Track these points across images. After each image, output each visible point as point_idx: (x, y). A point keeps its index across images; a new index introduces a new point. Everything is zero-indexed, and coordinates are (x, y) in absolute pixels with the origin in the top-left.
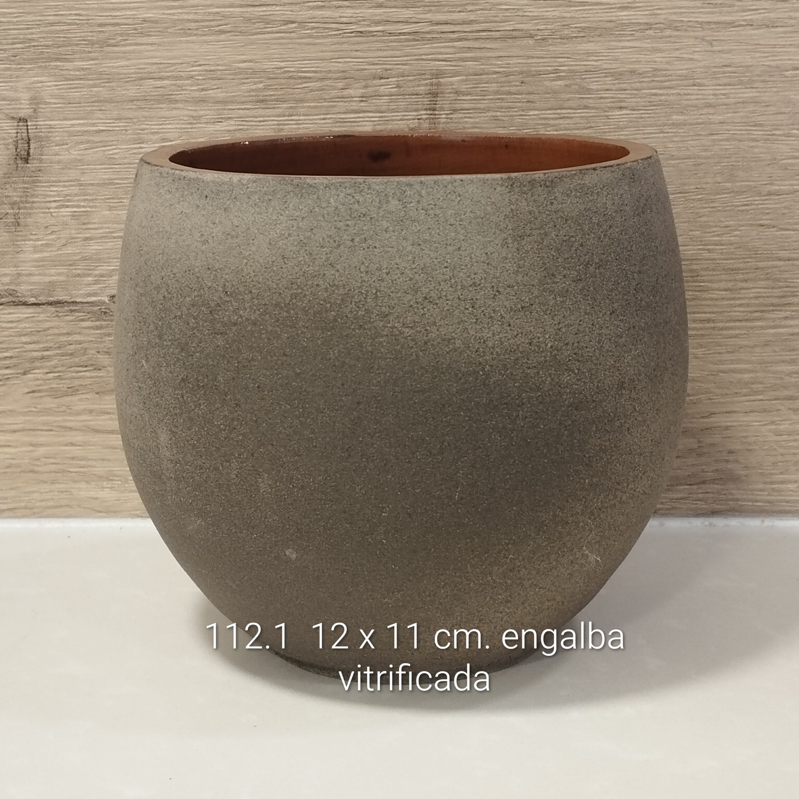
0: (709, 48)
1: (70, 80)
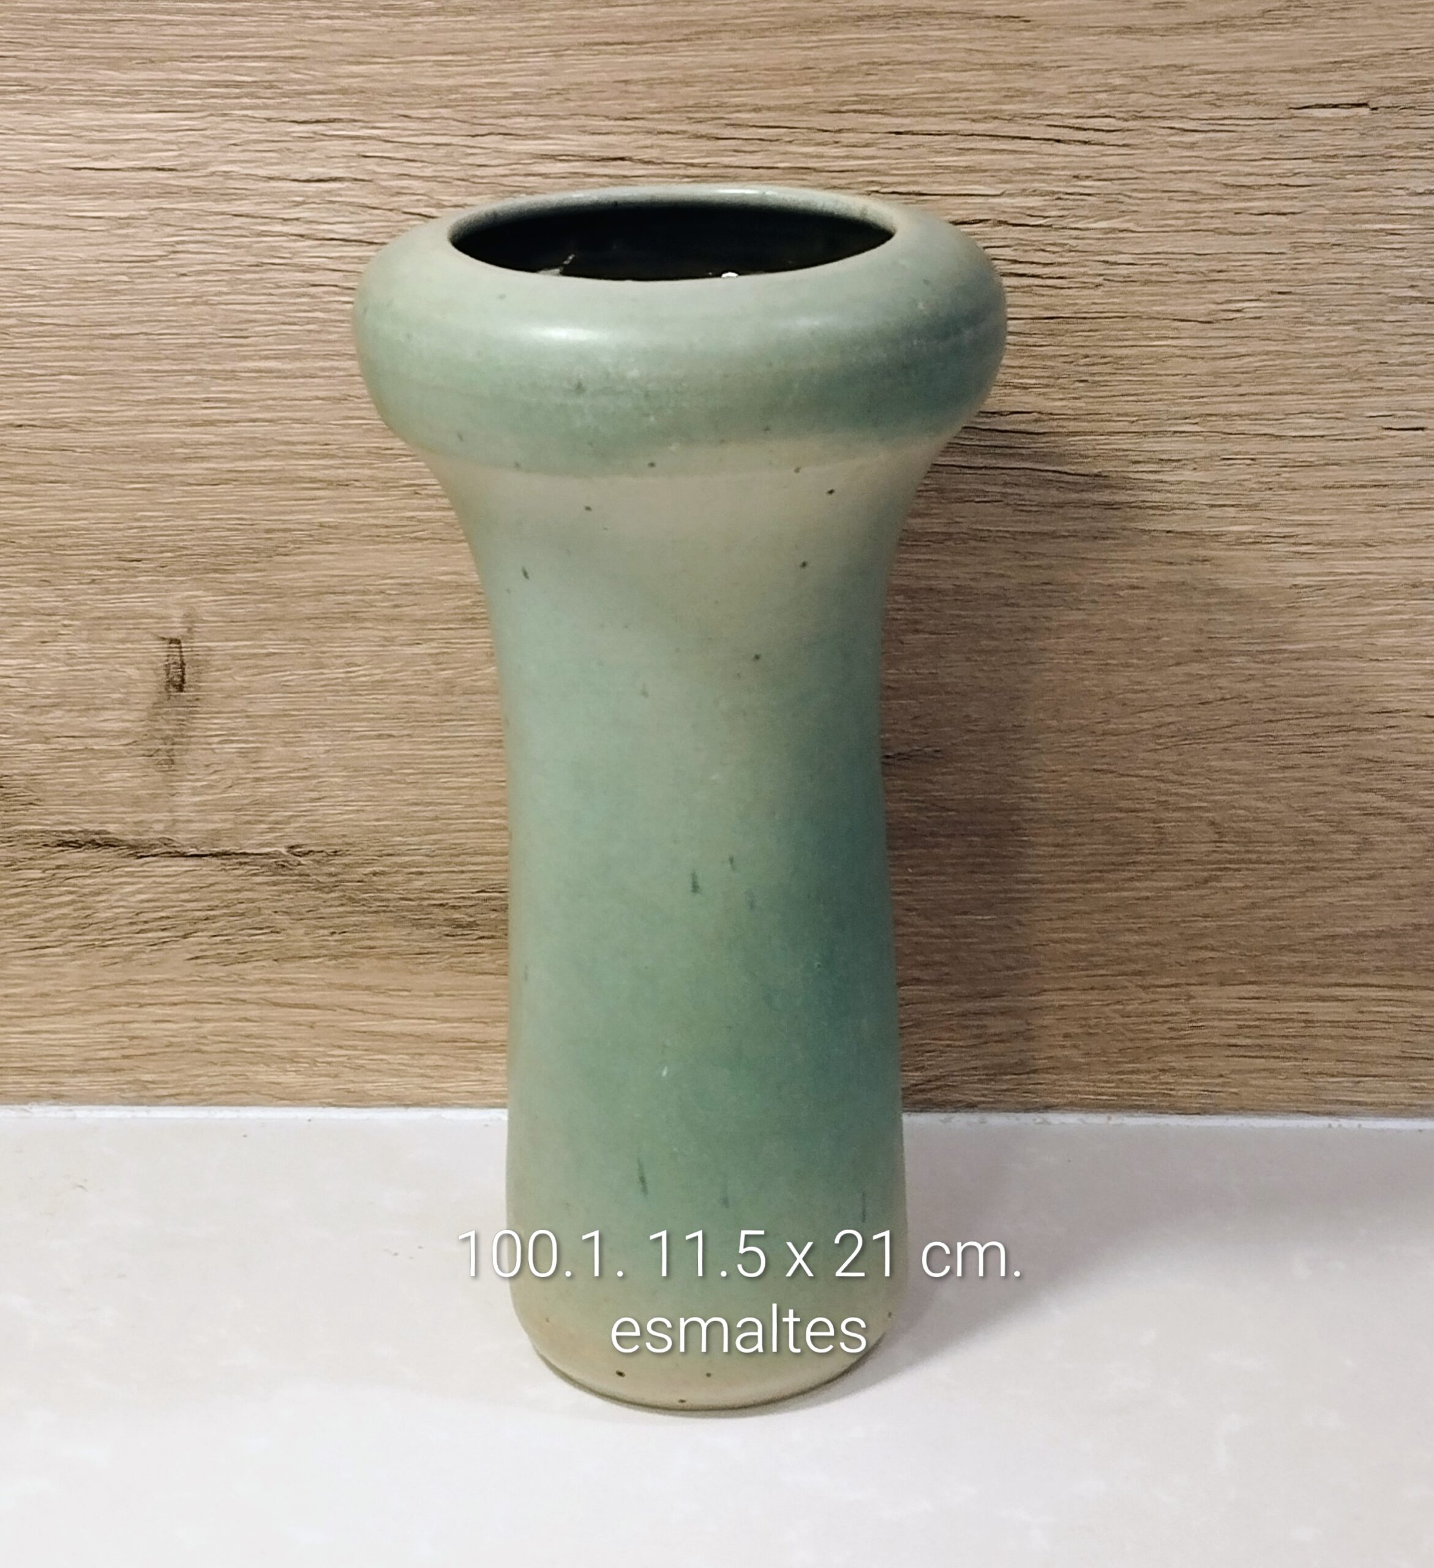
1: (232, 594)
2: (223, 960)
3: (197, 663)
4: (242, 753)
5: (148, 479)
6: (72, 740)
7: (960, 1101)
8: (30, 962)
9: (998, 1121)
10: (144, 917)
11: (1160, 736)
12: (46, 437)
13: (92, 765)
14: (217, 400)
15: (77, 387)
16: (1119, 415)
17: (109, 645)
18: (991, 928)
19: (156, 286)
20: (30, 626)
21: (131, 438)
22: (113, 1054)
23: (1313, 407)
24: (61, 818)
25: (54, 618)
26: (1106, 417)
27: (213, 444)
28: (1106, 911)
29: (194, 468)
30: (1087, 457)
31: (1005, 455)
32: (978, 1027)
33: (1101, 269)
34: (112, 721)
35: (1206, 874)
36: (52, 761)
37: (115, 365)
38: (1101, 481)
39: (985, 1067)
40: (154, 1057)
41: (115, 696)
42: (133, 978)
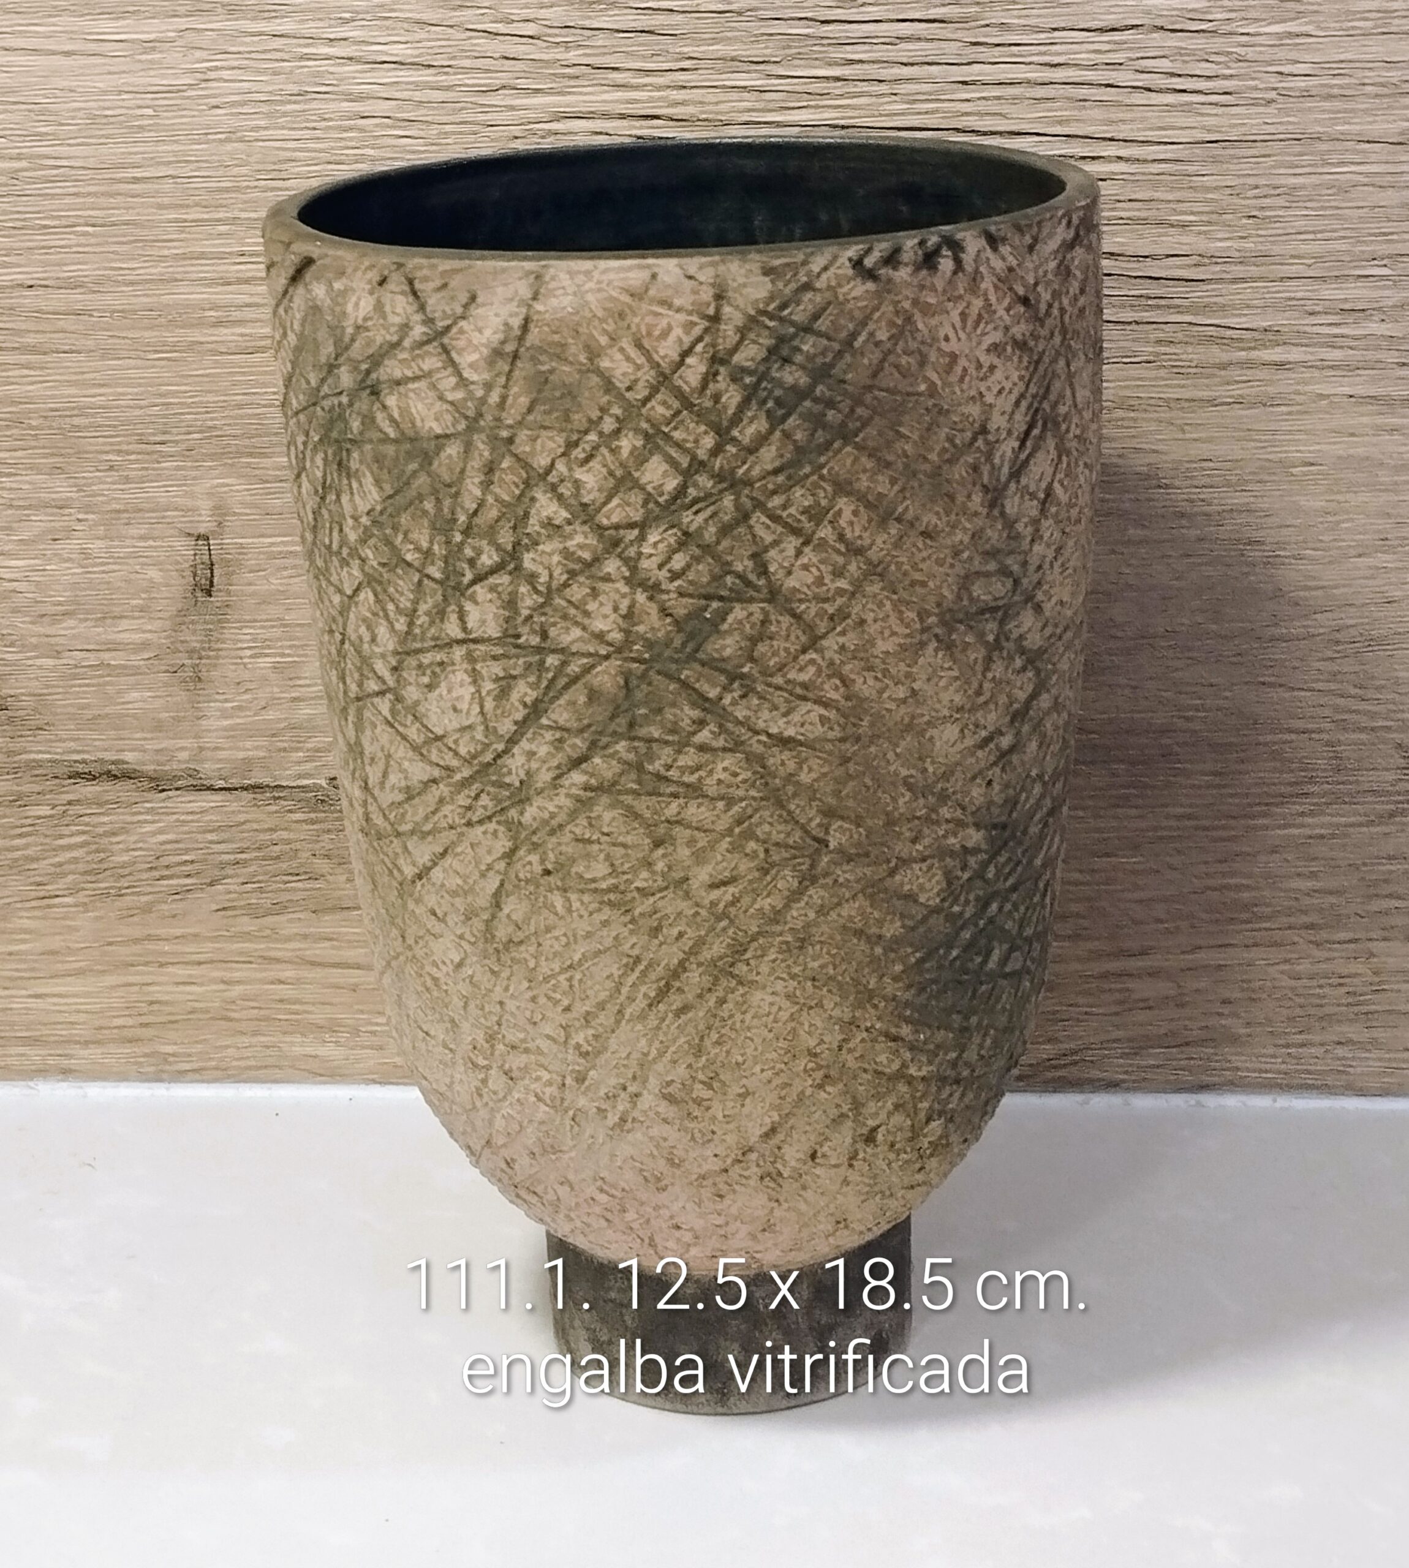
0: (1181, 436)
1: (267, 482)
2: (256, 913)
3: (227, 563)
4: (275, 668)
5: (175, 347)
6: (88, 655)
7: (1099, 1080)
8: (37, 913)
9: (1144, 1103)
10: (165, 861)
11: (1338, 642)
12: (57, 299)
13: (107, 683)
15: (93, 241)
16: (1293, 257)
17: (128, 542)
18: (1134, 872)
19: (184, 120)
20: (40, 521)
21: (155, 299)
22: (130, 1022)
24: (73, 745)
25: (67, 511)
26: (1277, 259)
28: (1273, 852)
29: (225, 334)
30: (1253, 307)
31: (1158, 307)
32: (1120, 991)
33: (1274, 81)
34: (128, 631)
35: (1393, 807)
36: (62, 678)
37: (138, 214)
38: (1270, 336)
39: (1130, 1040)
40: (175, 1026)
41: (134, 602)
42: (152, 932)
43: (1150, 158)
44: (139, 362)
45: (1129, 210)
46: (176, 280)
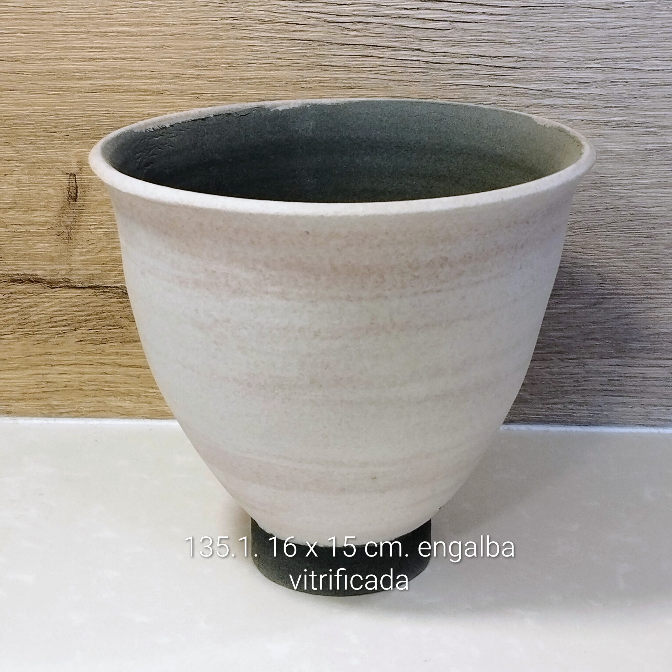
3: (83, 187)
4: (105, 234)
5: (61, 89)
6: (20, 227)
10: (54, 319)
13: (30, 240)
14: (96, 48)
15: (24, 40)
16: (558, 58)
17: (39, 177)
21: (52, 67)
22: (38, 391)
23: (659, 55)
24: (13, 267)
25: (11, 162)
26: (552, 59)
27: (94, 71)
29: (84, 83)
30: (541, 80)
34: (39, 217)
36: (8, 237)
37: (44, 29)
38: (548, 93)
40: (59, 393)
41: (41, 203)
42: (48, 351)
43: (497, 13)
44: (45, 96)
45: (488, 36)
46: (62, 59)
